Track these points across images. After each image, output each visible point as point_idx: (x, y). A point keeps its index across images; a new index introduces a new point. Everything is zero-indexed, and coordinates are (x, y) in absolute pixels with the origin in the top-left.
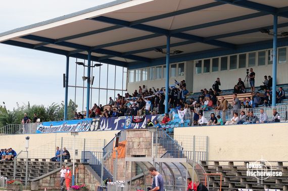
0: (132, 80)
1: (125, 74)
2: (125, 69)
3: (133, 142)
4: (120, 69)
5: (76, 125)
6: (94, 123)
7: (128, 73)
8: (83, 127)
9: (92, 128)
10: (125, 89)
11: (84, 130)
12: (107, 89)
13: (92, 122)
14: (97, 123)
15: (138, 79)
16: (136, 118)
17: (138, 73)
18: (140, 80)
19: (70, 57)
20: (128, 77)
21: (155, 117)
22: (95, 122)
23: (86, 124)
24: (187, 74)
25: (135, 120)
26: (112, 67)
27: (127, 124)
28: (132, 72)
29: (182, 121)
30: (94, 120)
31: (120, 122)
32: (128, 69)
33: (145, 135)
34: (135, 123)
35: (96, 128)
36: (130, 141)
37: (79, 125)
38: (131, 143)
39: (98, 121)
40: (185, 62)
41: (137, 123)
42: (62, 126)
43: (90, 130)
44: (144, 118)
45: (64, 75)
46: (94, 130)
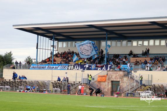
3: (112, 76)
5: (57, 66)
6: (70, 66)
7: (58, 43)
9: (69, 68)
11: (64, 69)
16: (98, 65)
23: (64, 66)
27: (93, 68)
33: (119, 73)
35: (72, 68)
37: (60, 67)
39: (73, 66)
43: (68, 69)
46: (71, 69)
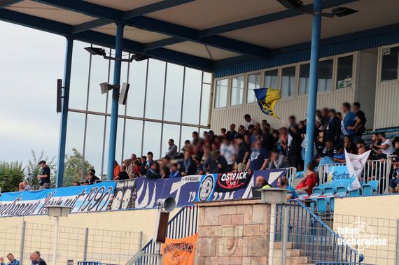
0: (222, 102)
1: (207, 89)
2: (208, 76)
3: (216, 239)
4: (194, 74)
5: (73, 197)
7: (214, 86)
8: (93, 202)
10: (205, 122)
12: (162, 122)
13: (116, 191)
14: (128, 192)
15: (237, 99)
16: (226, 177)
17: (238, 88)
18: (241, 102)
19: (75, 41)
20: (213, 94)
21: (279, 174)
22: (124, 190)
23: (99, 195)
24: (359, 83)
25: (224, 183)
26: (176, 69)
27: (203, 195)
28: (224, 82)
29: (356, 184)
30: (120, 185)
31: (186, 190)
32: (214, 77)
33: (250, 217)
34: (224, 191)
36: (208, 234)
37: (82, 198)
38: (210, 241)
39: (131, 188)
40: (355, 54)
41: (230, 191)
42: (43, 201)
44: (249, 177)
45: (59, 81)
